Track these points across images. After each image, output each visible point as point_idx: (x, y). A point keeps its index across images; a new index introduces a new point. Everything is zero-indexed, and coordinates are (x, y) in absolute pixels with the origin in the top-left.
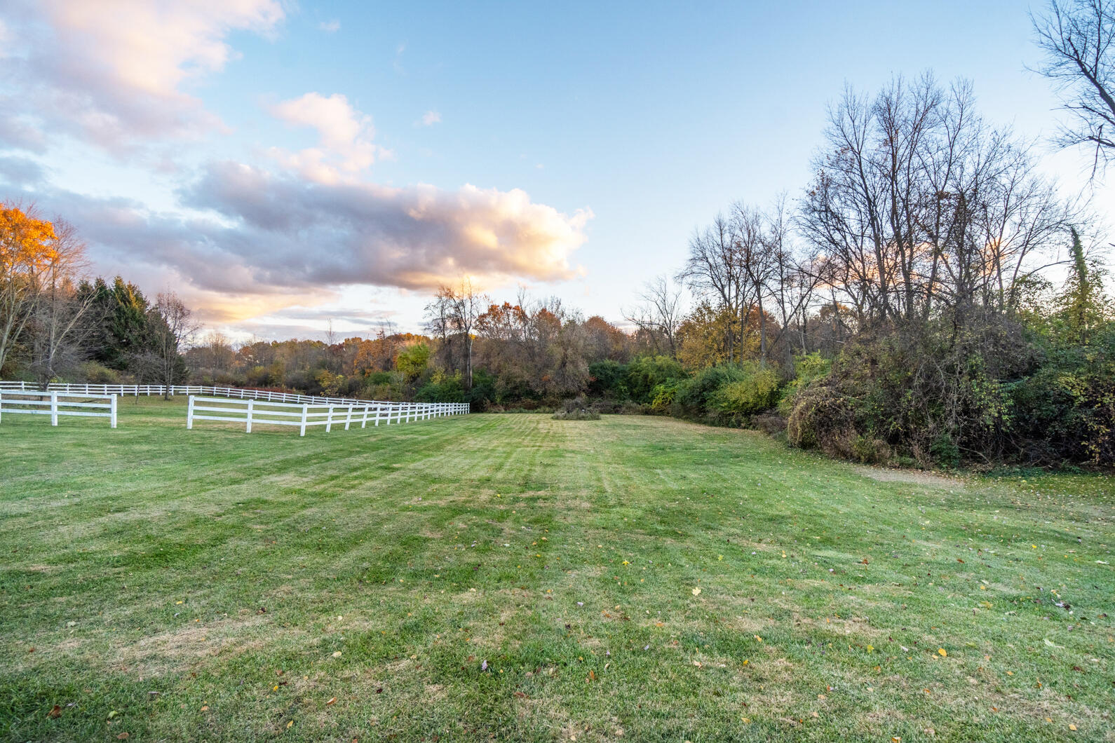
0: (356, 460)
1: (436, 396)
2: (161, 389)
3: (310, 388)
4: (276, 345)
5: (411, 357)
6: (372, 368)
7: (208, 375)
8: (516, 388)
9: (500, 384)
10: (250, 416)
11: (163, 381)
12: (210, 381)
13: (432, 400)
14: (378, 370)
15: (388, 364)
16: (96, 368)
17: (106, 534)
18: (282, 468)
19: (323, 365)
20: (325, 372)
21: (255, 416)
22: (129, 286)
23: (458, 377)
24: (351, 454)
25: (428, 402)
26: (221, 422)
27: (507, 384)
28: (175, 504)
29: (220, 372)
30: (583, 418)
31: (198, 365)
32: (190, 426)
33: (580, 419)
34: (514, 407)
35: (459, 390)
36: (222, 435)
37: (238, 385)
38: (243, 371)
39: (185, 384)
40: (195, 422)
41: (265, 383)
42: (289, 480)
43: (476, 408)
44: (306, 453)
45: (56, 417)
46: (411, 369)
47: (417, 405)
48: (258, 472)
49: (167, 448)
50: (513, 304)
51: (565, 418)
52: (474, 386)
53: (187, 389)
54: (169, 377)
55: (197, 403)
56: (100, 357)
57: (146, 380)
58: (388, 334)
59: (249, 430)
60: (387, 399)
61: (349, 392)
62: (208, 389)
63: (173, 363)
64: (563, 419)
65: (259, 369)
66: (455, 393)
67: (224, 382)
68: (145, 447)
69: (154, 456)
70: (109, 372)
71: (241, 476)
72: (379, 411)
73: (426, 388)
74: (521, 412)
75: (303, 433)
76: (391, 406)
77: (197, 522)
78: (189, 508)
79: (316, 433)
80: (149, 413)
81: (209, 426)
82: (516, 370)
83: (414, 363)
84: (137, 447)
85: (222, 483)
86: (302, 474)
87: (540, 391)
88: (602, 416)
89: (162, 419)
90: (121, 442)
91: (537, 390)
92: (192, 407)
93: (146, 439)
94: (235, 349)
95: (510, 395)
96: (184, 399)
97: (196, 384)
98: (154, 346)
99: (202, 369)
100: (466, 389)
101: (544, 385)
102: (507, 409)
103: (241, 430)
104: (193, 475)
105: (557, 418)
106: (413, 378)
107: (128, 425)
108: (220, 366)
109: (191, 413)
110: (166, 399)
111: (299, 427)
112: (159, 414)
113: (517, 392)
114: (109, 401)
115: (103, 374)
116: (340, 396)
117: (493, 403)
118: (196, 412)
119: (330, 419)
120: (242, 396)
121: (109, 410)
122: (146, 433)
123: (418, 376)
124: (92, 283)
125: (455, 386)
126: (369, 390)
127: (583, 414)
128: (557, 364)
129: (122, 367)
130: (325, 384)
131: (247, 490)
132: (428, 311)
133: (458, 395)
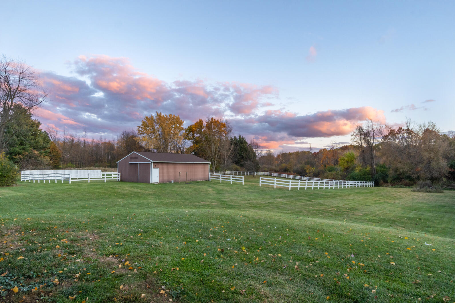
0: (301, 198)
1: (356, 178)
2: (252, 173)
3: (302, 173)
4: (290, 154)
5: (346, 159)
6: (329, 164)
7: (266, 168)
8: (401, 174)
9: (391, 173)
10: (275, 183)
11: (253, 170)
12: (266, 169)
13: (354, 179)
14: (332, 165)
15: (336, 162)
16: (235, 166)
17: (247, 203)
18: (281, 197)
19: (307, 163)
20: (308, 166)
21: (276, 184)
22: (243, 138)
23: (368, 169)
24: (301, 196)
25: (352, 180)
26: (268, 185)
27: (396, 172)
28: (257, 201)
29: (270, 166)
30: (430, 192)
31: (263, 164)
32: (260, 186)
33: (427, 192)
34: (398, 184)
35: (368, 175)
36: (268, 188)
37: (276, 172)
38: (278, 165)
39: (259, 171)
40: (262, 185)
41: (285, 171)
42: (281, 200)
43: (377, 184)
44: (288, 195)
45: (231, 182)
46: (346, 165)
47: (346, 182)
48: (275, 198)
49: (255, 191)
50: (405, 128)
51: (419, 191)
52: (377, 173)
53: (260, 173)
54: (254, 169)
55: (262, 179)
56: (236, 163)
57: (249, 170)
58: (335, 148)
59: (275, 188)
60: (333, 178)
61: (317, 175)
62: (266, 173)
63: (255, 164)
64: (417, 191)
65: (284, 165)
66: (366, 176)
67: (271, 170)
68: (251, 190)
69: (252, 192)
70: (238, 167)
71: (271, 198)
72: (330, 184)
73: (351, 174)
74: (401, 187)
75: (290, 190)
76: (334, 182)
77: (261, 204)
78: (260, 202)
79: (294, 190)
80: (249, 182)
81: (265, 186)
82: (399, 165)
83: (347, 162)
84: (249, 190)
85: (266, 199)
86: (285, 199)
87: (414, 176)
88: (445, 191)
89: (253, 184)
90: (246, 189)
91: (412, 176)
92: (261, 180)
93: (251, 188)
94: (275, 156)
95: (397, 179)
96: (258, 176)
97: (262, 171)
98: (250, 159)
99: (264, 165)
100: (372, 175)
101: (417, 173)
102: (393, 185)
103: (273, 188)
104: (261, 197)
105: (414, 191)
106: (347, 169)
107: (246, 185)
108: (270, 164)
109: (260, 182)
110: (254, 177)
111: (289, 188)
112: (252, 182)
113: (401, 176)
114: (242, 178)
115: (237, 168)
116: (313, 177)
117: (386, 182)
118: (262, 182)
119: (299, 185)
120: (277, 176)
121: (242, 180)
122: (250, 187)
123: (349, 168)
124: (233, 137)
125: (366, 173)
126: (326, 174)
127: (430, 190)
128: (426, 162)
129: (242, 166)
130: (308, 171)
131: (271, 201)
132: (353, 137)
133: (368, 177)
